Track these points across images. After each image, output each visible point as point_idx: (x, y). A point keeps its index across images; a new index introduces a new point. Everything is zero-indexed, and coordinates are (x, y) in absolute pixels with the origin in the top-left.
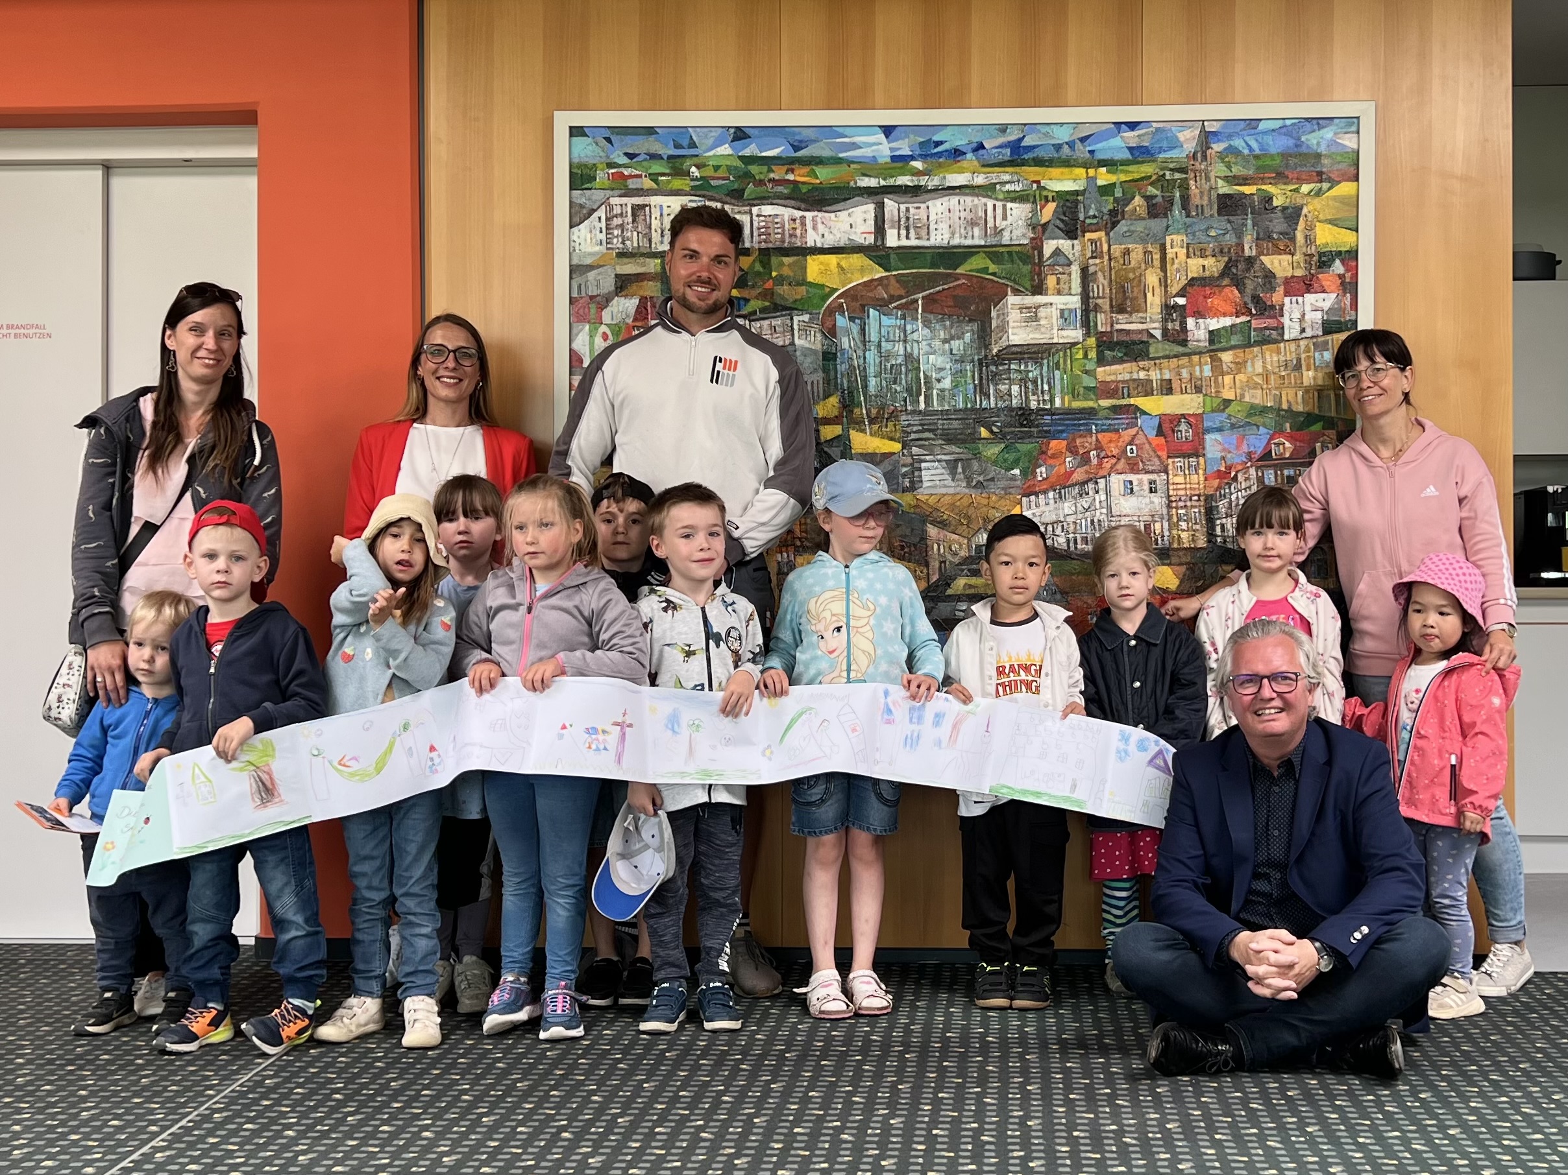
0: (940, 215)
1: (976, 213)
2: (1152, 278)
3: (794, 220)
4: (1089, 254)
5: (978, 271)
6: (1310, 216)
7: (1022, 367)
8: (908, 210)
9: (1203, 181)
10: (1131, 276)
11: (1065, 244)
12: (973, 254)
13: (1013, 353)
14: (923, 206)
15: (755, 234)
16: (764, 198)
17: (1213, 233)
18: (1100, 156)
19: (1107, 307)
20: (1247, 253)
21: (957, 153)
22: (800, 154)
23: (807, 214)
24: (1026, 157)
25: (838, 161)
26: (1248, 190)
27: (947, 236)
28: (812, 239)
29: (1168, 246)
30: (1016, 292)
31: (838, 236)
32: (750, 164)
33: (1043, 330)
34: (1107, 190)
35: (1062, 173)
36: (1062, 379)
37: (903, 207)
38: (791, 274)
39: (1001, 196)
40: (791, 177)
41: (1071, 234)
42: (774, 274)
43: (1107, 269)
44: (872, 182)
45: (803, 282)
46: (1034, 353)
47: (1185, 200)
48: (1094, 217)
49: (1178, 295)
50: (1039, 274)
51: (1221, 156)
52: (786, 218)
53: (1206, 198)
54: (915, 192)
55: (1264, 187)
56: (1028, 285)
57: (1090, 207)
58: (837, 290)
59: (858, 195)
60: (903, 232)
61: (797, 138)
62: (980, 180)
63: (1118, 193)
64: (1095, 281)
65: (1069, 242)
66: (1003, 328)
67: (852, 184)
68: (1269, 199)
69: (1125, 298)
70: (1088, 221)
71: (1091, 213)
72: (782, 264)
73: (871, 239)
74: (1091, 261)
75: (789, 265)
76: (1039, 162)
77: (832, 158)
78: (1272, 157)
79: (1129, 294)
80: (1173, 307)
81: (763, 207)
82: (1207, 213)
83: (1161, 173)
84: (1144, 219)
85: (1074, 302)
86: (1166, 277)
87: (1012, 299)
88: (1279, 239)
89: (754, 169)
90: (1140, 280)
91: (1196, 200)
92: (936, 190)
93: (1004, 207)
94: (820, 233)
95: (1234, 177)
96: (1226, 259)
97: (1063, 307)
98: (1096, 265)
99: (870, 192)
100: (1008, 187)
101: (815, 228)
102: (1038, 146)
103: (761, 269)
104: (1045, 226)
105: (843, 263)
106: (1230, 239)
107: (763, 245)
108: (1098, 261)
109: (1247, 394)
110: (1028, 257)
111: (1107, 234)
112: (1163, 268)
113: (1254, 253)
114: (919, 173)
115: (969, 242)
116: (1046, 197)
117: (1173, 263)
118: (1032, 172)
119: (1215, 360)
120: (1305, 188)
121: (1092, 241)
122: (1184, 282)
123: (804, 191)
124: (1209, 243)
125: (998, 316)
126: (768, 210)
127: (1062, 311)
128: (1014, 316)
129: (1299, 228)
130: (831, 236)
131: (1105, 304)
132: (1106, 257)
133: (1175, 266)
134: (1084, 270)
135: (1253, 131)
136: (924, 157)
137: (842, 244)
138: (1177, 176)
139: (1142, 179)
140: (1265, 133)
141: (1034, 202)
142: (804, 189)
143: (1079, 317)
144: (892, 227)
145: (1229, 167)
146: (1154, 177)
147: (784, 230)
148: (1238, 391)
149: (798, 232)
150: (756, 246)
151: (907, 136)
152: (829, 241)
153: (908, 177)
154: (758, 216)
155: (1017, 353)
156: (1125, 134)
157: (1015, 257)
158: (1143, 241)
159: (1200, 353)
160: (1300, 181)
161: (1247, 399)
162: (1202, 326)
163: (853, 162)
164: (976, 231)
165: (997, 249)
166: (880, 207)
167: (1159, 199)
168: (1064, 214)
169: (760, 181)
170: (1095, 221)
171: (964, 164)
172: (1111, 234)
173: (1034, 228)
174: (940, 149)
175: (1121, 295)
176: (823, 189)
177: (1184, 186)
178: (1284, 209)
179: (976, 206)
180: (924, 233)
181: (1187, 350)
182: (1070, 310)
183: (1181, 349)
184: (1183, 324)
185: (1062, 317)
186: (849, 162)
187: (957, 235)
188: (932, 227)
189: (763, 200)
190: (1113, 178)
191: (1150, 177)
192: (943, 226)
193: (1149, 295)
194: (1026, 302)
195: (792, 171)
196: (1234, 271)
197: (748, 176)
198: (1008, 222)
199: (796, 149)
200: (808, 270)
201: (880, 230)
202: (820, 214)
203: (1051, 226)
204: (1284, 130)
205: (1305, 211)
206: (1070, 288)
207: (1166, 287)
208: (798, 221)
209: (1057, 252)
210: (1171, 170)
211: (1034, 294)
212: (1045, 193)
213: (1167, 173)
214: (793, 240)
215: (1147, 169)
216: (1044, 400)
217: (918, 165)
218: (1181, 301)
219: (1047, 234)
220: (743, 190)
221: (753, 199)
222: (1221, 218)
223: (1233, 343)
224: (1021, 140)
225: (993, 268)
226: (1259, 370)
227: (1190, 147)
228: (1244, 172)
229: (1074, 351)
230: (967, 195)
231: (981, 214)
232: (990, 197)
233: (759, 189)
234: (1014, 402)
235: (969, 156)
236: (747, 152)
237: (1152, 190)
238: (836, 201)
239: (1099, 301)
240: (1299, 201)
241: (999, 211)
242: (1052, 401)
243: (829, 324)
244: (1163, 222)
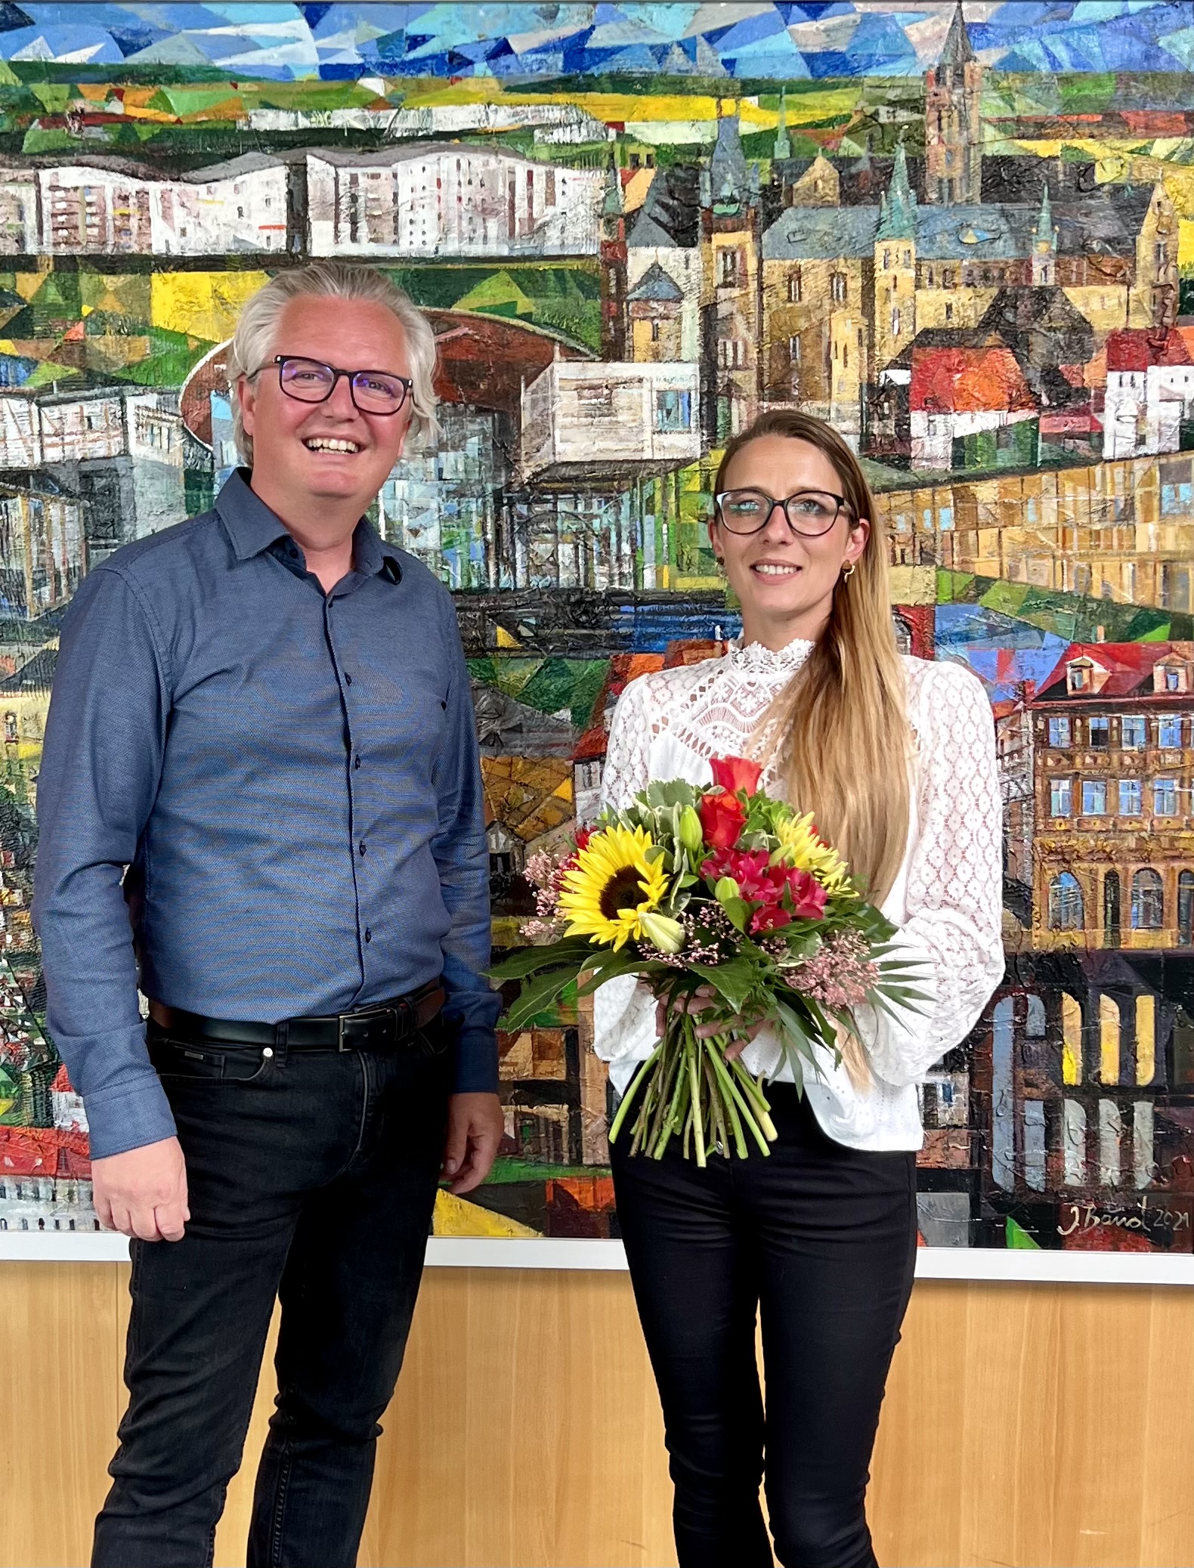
0: (419, 193)
1: (493, 189)
2: (844, 329)
3: (126, 198)
4: (719, 279)
5: (495, 310)
6: (1166, 203)
7: (581, 508)
8: (354, 179)
9: (955, 128)
10: (802, 324)
11: (670, 256)
12: (485, 274)
13: (564, 480)
14: (385, 172)
15: (47, 226)
16: (63, 152)
17: (970, 238)
18: (745, 72)
19: (750, 387)
20: (1037, 281)
21: (454, 63)
22: (135, 59)
23: (154, 188)
24: (594, 71)
25: (212, 76)
26: (1043, 148)
27: (432, 236)
28: (162, 239)
29: (879, 264)
30: (572, 354)
31: (214, 232)
32: (34, 80)
33: (622, 432)
34: (757, 144)
35: (668, 107)
36: (659, 532)
37: (345, 175)
38: (119, 309)
39: (544, 154)
40: (116, 108)
41: (684, 235)
42: (86, 310)
43: (754, 309)
44: (281, 121)
45: (143, 328)
46: (604, 479)
47: (917, 167)
48: (732, 200)
49: (894, 365)
50: (618, 318)
51: (994, 76)
52: (109, 194)
53: (959, 164)
54: (369, 141)
55: (1077, 143)
56: (595, 341)
57: (724, 180)
58: (210, 344)
59: (254, 148)
60: (345, 227)
61: (129, 25)
62: (501, 119)
63: (782, 151)
64: (728, 333)
65: (680, 252)
66: (543, 428)
67: (241, 124)
68: (1086, 169)
69: (788, 369)
70: (719, 209)
71: (726, 192)
72: (101, 290)
73: (278, 242)
74: (721, 292)
75: (116, 292)
76: (622, 84)
77: (200, 69)
78: (1098, 83)
79: (797, 362)
80: (883, 389)
81: (61, 170)
82: (960, 194)
83: (870, 110)
84: (831, 206)
85: (686, 376)
86: (871, 327)
87: (562, 370)
88: (1103, 252)
89: (42, 90)
90: (819, 332)
91: (939, 166)
92: (411, 139)
93: (550, 177)
94: (178, 223)
95: (1018, 121)
96: (995, 291)
97: (663, 386)
98: (732, 300)
99: (278, 142)
100: (559, 135)
101: (166, 216)
102: (620, 49)
103: (60, 300)
104: (630, 219)
105: (226, 290)
106: (1005, 251)
107: (63, 250)
108: (736, 292)
109: (1022, 566)
110: (596, 282)
111: (757, 237)
112: (868, 308)
113: (1051, 282)
114: (376, 103)
115: (477, 250)
116: (635, 158)
117: (887, 299)
118: (606, 104)
119: (964, 500)
120: (1161, 147)
121: (727, 252)
122: (907, 337)
123: (144, 137)
124: (963, 257)
125: (534, 403)
126: (70, 176)
127: (662, 395)
128: (566, 404)
129: (1144, 230)
130: (200, 233)
131: (747, 380)
132: (753, 285)
133: (892, 305)
134: (708, 312)
135: (1060, 26)
136: (388, 69)
137: (221, 251)
138: (903, 116)
139: (831, 122)
140: (1087, 28)
141: (611, 167)
142: (144, 134)
143: (695, 408)
144: (323, 216)
145: (1009, 100)
146: (855, 119)
147: (104, 220)
148: (1006, 560)
149: (134, 223)
150: (50, 251)
151: (353, 24)
152: (195, 245)
153: (355, 112)
154: (54, 188)
155: (569, 479)
156: (801, 27)
157: (571, 284)
158: (829, 251)
159: (935, 483)
160: (1151, 130)
161: (1023, 577)
162: (941, 429)
163: (244, 79)
164: (493, 226)
165: (534, 265)
166: (298, 172)
167: (864, 166)
168: (671, 193)
169: (55, 115)
170: (732, 209)
171: (470, 84)
172: (765, 237)
173: (609, 222)
174: (420, 52)
175: (779, 365)
176: (184, 133)
177: (916, 138)
178: (1117, 189)
179: (493, 174)
180: (386, 229)
181: (908, 478)
182: (679, 394)
183: (896, 475)
184: (903, 424)
185: (661, 405)
186: (235, 79)
187: (454, 235)
188: (404, 217)
189: (61, 155)
190: (771, 120)
191: (847, 118)
192: (427, 216)
193: (837, 365)
194: (590, 375)
195: (120, 94)
196: (1010, 316)
197: (28, 104)
198: (558, 210)
199: (128, 48)
200: (155, 303)
201: (298, 222)
202: (176, 187)
203: (643, 219)
204: (1123, 23)
205: (1158, 194)
206: (679, 348)
207: (871, 347)
208: (132, 200)
209: (655, 273)
210: (891, 103)
211: (606, 358)
212: (632, 149)
213: (883, 110)
214: (124, 240)
215: (840, 102)
216: (621, 574)
217: (375, 85)
218: (901, 377)
219: (635, 233)
220: (22, 134)
221: (42, 154)
222: (989, 207)
223: (1000, 464)
224: (585, 35)
225: (525, 304)
226: (1049, 518)
227: (930, 56)
228: (1040, 111)
229: (683, 475)
230: (475, 149)
231: (502, 190)
232: (521, 156)
233: (52, 132)
234: (563, 576)
235: (481, 67)
236: (27, 55)
237: (850, 147)
238: (210, 160)
239: (737, 376)
240: (1147, 174)
241: (539, 184)
242: (637, 576)
243: (196, 415)
244: (872, 214)
